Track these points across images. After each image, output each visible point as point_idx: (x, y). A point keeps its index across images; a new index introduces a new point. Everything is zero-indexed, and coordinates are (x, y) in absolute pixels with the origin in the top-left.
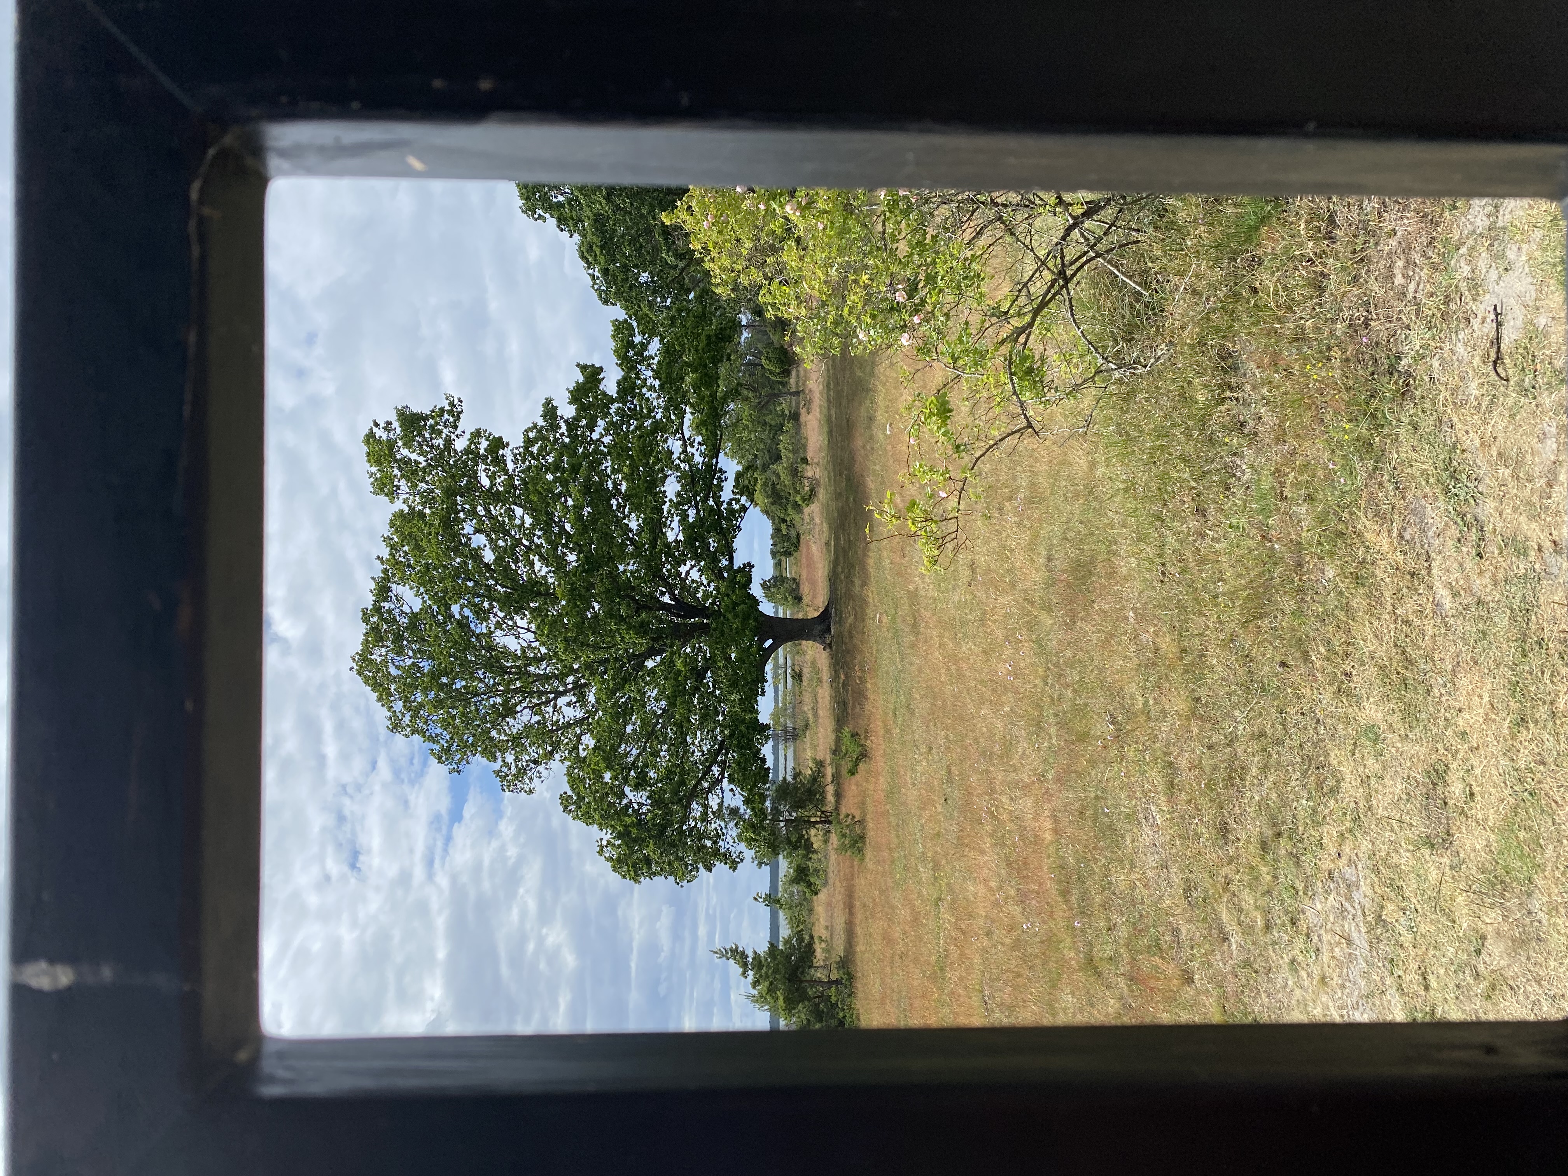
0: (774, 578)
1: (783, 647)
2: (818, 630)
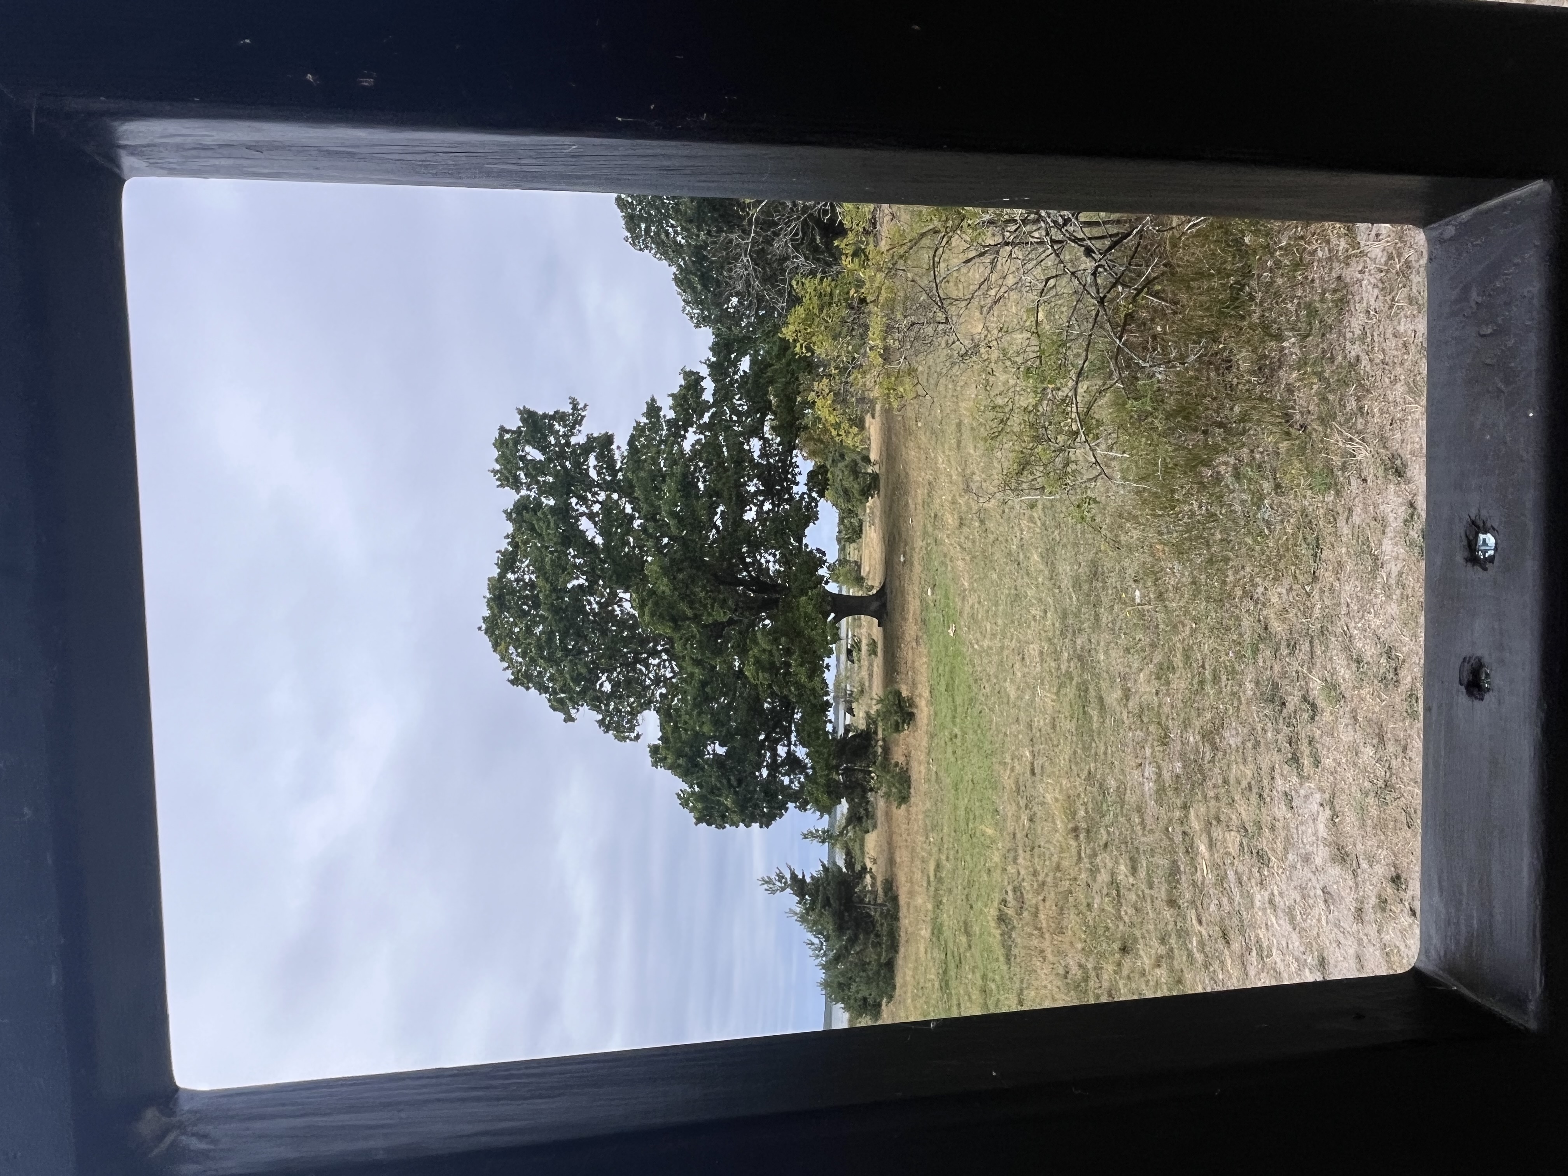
0: (839, 560)
1: (844, 622)
2: (875, 605)
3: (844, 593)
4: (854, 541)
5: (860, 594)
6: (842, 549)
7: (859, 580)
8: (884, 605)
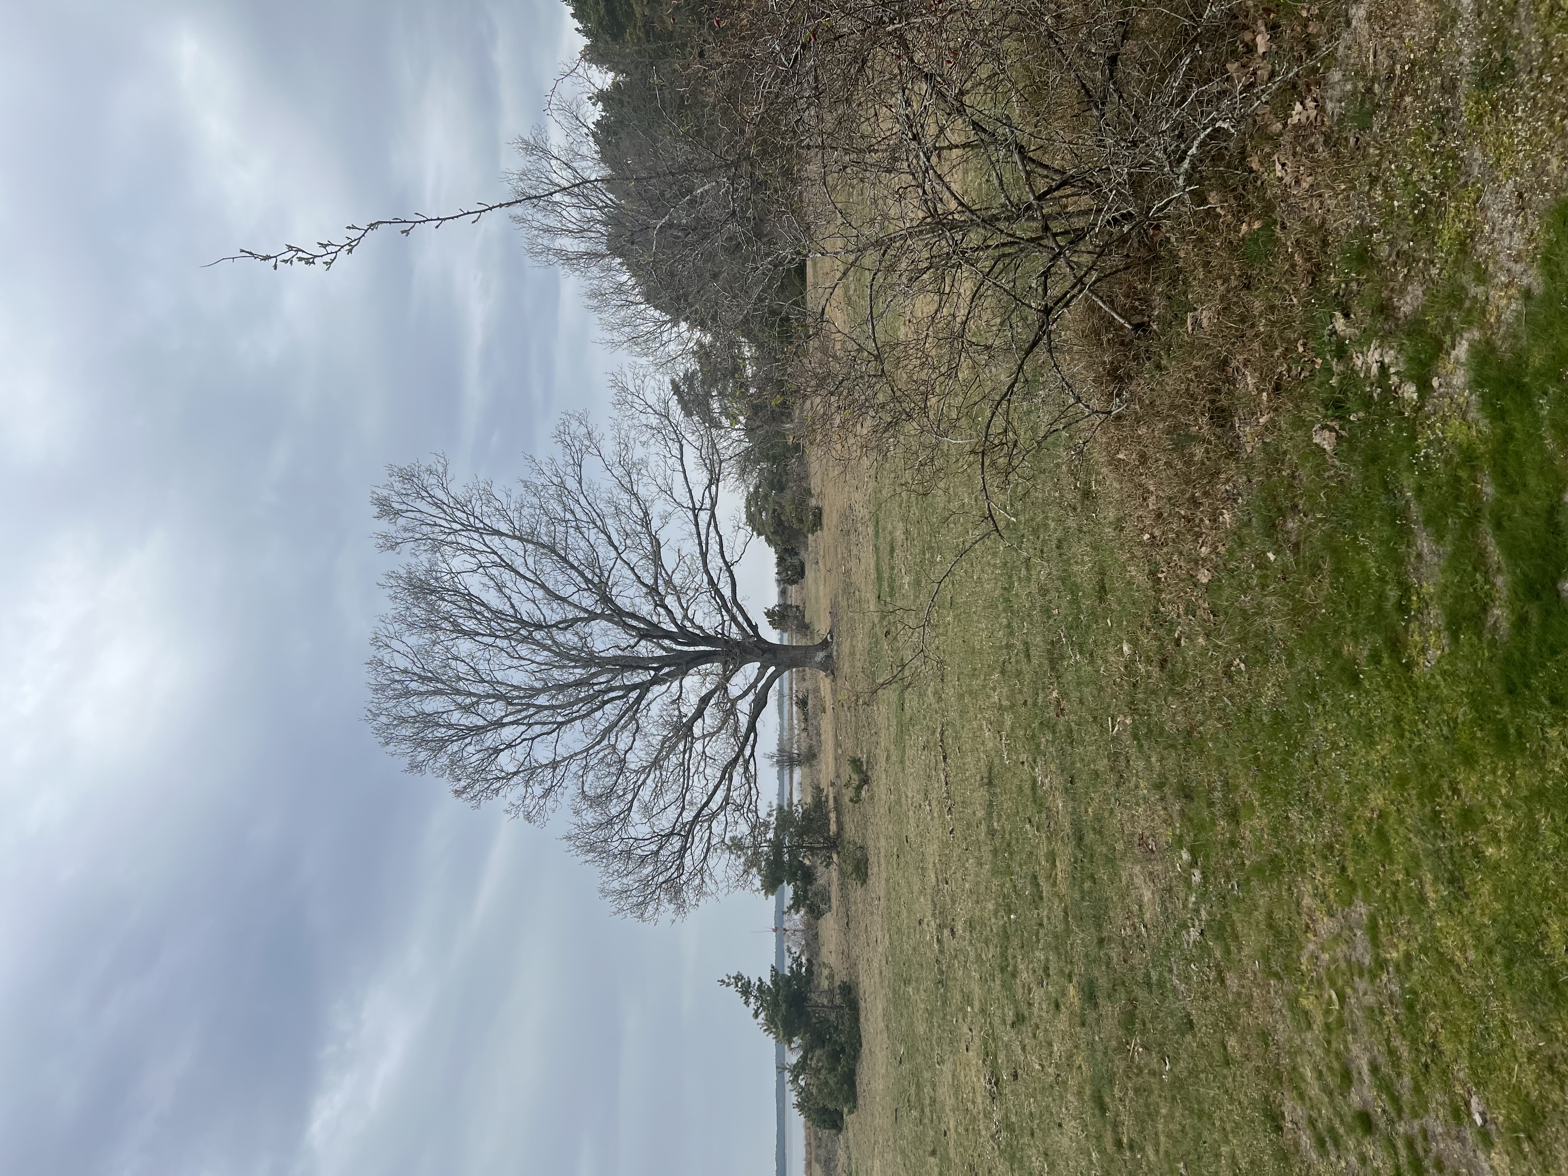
0: (779, 606)
1: (786, 674)
2: (820, 656)
3: (786, 643)
4: (794, 582)
5: (803, 642)
6: (783, 593)
7: (804, 627)
8: (829, 657)
